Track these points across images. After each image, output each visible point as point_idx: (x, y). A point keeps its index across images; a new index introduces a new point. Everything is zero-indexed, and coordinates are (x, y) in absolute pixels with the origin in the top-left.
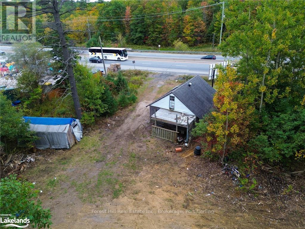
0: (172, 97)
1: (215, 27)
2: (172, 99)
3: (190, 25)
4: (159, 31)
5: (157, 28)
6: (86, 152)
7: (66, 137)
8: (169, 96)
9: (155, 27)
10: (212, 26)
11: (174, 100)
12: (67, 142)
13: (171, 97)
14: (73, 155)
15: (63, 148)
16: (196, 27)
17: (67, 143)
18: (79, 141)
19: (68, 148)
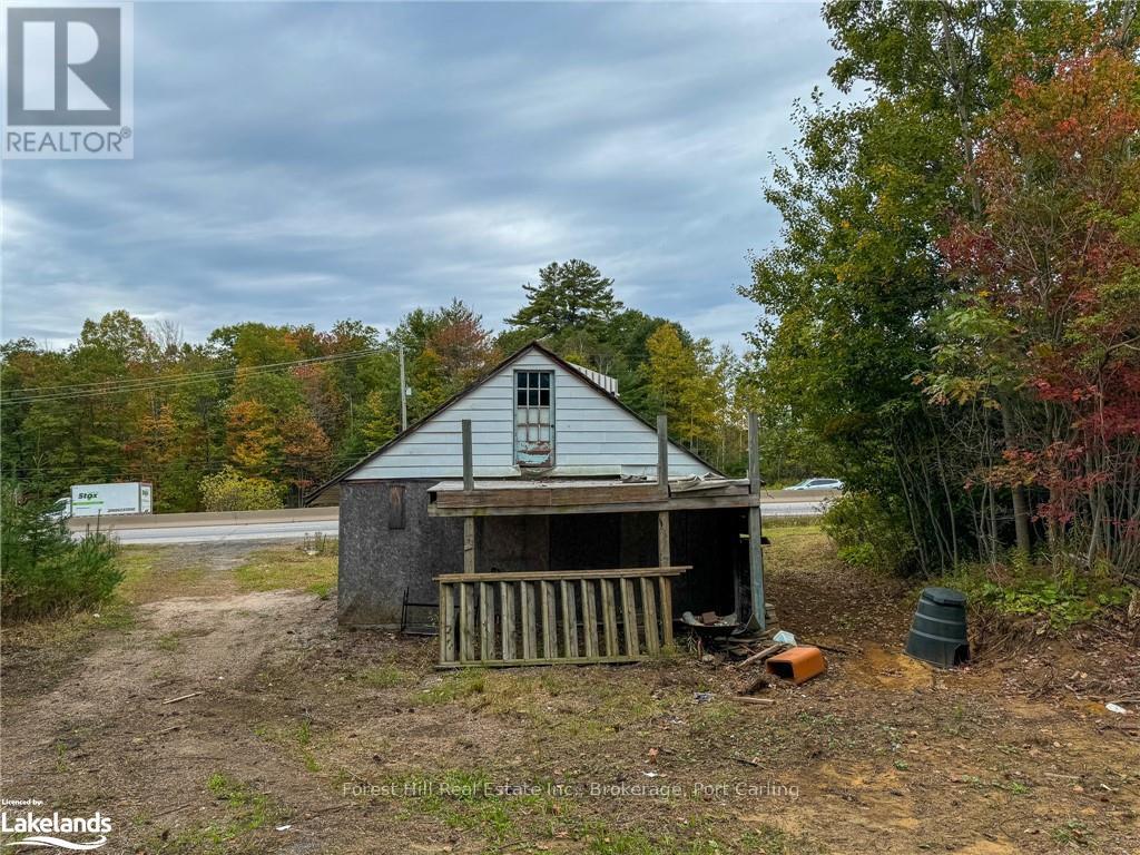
0: (534, 375)
1: (370, 439)
2: (534, 392)
3: (264, 432)
4: (107, 464)
5: (97, 450)
8: (510, 372)
9: (86, 446)
10: (353, 438)
11: (545, 399)
13: (522, 383)
16: (290, 440)
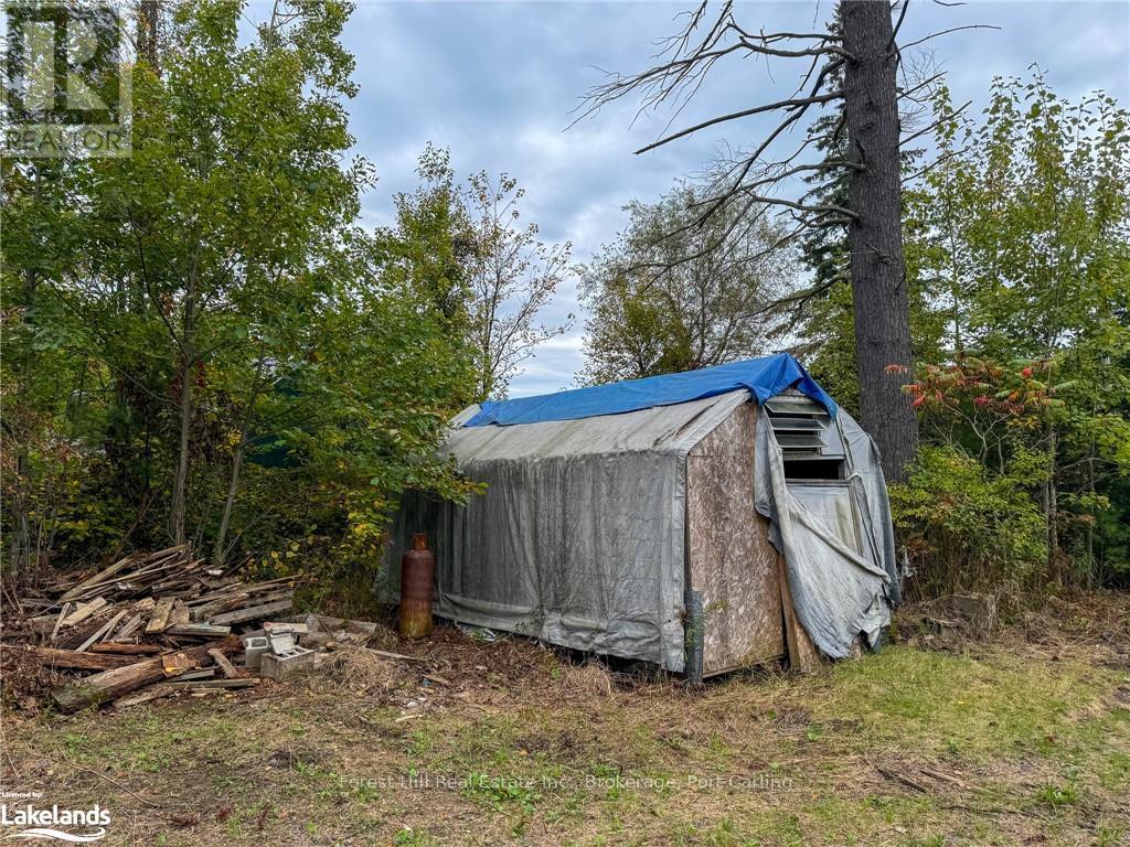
6: (886, 775)
7: (677, 508)
12: (678, 572)
14: (684, 744)
15: (624, 651)
17: (673, 597)
18: (826, 647)
19: (676, 659)
